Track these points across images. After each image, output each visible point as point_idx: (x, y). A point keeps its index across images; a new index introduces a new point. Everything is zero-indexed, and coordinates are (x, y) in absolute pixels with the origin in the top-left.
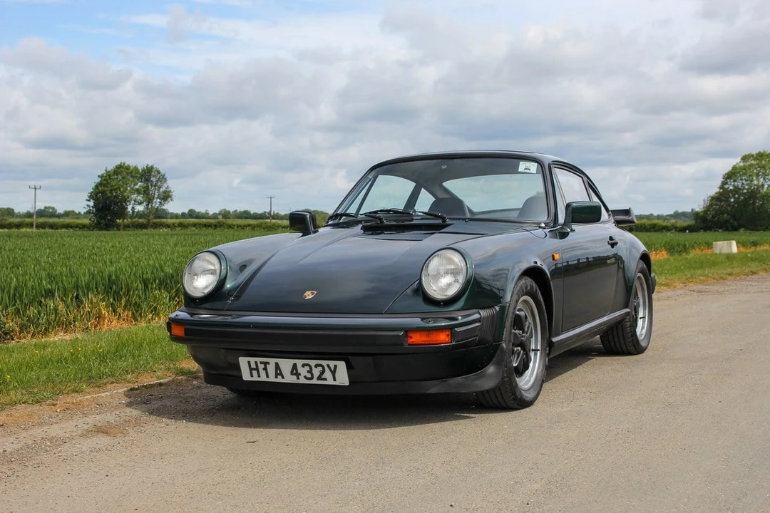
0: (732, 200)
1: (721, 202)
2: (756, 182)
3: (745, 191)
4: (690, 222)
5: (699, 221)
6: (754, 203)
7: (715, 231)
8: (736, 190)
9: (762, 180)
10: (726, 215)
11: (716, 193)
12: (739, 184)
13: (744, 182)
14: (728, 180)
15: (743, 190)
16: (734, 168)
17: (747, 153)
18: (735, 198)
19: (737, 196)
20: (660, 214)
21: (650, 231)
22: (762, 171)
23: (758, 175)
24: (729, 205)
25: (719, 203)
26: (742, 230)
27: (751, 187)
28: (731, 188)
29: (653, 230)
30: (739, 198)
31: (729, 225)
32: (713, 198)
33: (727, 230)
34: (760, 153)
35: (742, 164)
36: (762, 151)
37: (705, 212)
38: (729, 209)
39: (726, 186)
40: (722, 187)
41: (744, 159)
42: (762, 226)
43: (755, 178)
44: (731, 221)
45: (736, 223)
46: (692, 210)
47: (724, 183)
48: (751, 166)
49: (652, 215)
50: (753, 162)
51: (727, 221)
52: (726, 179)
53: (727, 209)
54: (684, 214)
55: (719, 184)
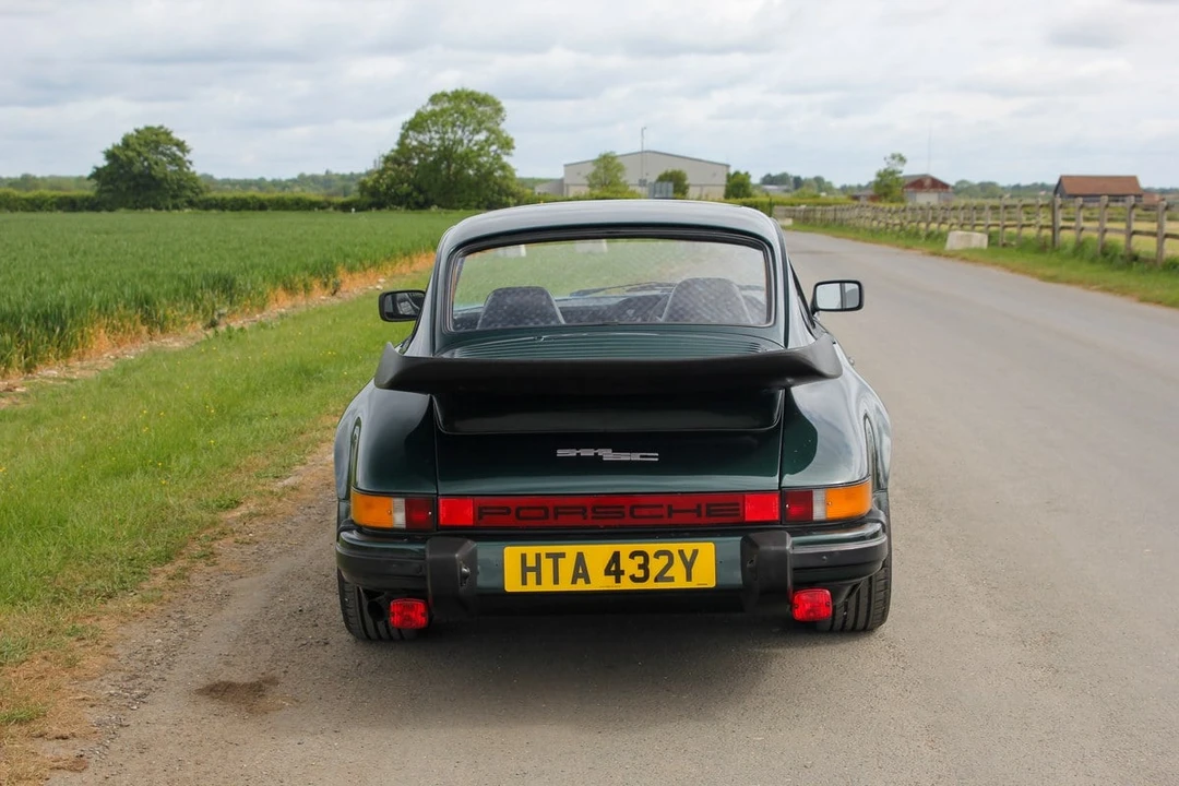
0: (416, 162)
1: (399, 164)
2: (452, 137)
3: (434, 149)
4: (354, 196)
5: (365, 193)
6: (449, 167)
7: (391, 209)
8: (422, 148)
9: (460, 132)
10: (406, 185)
11: (393, 151)
12: (425, 138)
13: (433, 133)
14: (411, 133)
15: (431, 146)
16: (418, 114)
17: (439, 91)
18: (420, 159)
19: (422, 156)
20: (276, 177)
21: (294, 210)
22: (462, 118)
23: (454, 125)
24: (412, 170)
25: (396, 166)
26: (434, 208)
27: (444, 142)
28: (415, 143)
29: (295, 207)
30: (425, 159)
31: (410, 200)
32: (387, 159)
33: (409, 207)
34: (457, 91)
35: (429, 108)
36: (460, 89)
37: (377, 181)
38: (412, 176)
39: (408, 141)
40: (401, 143)
41: (434, 99)
42: (459, 202)
43: (450, 130)
44: (415, 194)
45: (421, 198)
46: (327, 172)
47: (404, 137)
48: (443, 111)
49: (262, 180)
50: (446, 105)
51: (409, 195)
52: (407, 130)
53: (409, 177)
54: (314, 178)
55: (397, 138)
